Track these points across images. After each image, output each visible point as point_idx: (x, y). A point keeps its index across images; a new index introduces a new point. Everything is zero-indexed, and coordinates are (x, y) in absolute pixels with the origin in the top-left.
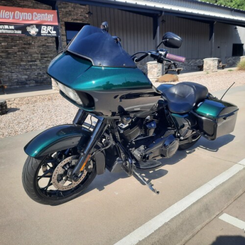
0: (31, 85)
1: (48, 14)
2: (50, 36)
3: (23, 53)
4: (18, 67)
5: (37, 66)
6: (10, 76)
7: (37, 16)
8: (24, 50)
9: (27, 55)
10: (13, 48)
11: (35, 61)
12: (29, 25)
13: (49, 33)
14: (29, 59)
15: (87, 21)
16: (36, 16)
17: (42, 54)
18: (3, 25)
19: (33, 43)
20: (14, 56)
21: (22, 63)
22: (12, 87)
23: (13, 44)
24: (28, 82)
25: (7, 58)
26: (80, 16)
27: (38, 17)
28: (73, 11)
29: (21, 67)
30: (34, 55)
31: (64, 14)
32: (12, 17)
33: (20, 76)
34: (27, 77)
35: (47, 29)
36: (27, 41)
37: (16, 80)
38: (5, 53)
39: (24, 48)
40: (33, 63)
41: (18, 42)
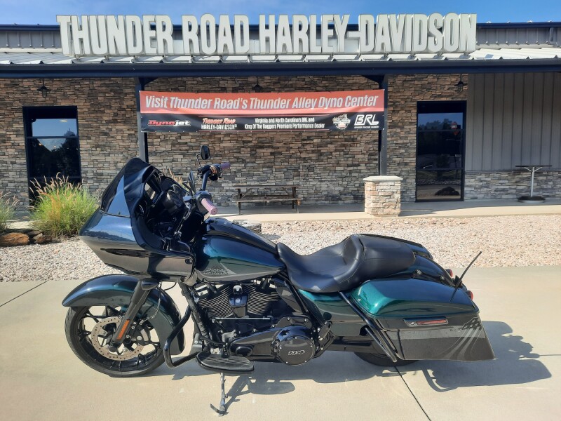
0: (346, 202)
1: (369, 96)
2: (368, 129)
3: (342, 153)
4: (331, 174)
5: (360, 172)
6: (317, 186)
7: (351, 101)
8: (343, 148)
9: (347, 156)
10: (329, 145)
11: (359, 165)
12: (337, 115)
13: (367, 124)
14: (350, 163)
15: (462, 96)
16: (349, 101)
17: (370, 155)
18: (301, 117)
19: (359, 138)
20: (328, 158)
21: (338, 168)
22: (318, 202)
23: (329, 140)
24: (343, 197)
25: (318, 160)
26: (449, 89)
27: (353, 101)
28: (436, 83)
29: (335, 174)
30: (356, 157)
31: (418, 89)
32: (313, 106)
33: (332, 187)
34: (342, 189)
35: (364, 119)
36: (350, 136)
37: (326, 193)
38: (316, 153)
39: (344, 145)
40: (355, 168)
41: (336, 137)
